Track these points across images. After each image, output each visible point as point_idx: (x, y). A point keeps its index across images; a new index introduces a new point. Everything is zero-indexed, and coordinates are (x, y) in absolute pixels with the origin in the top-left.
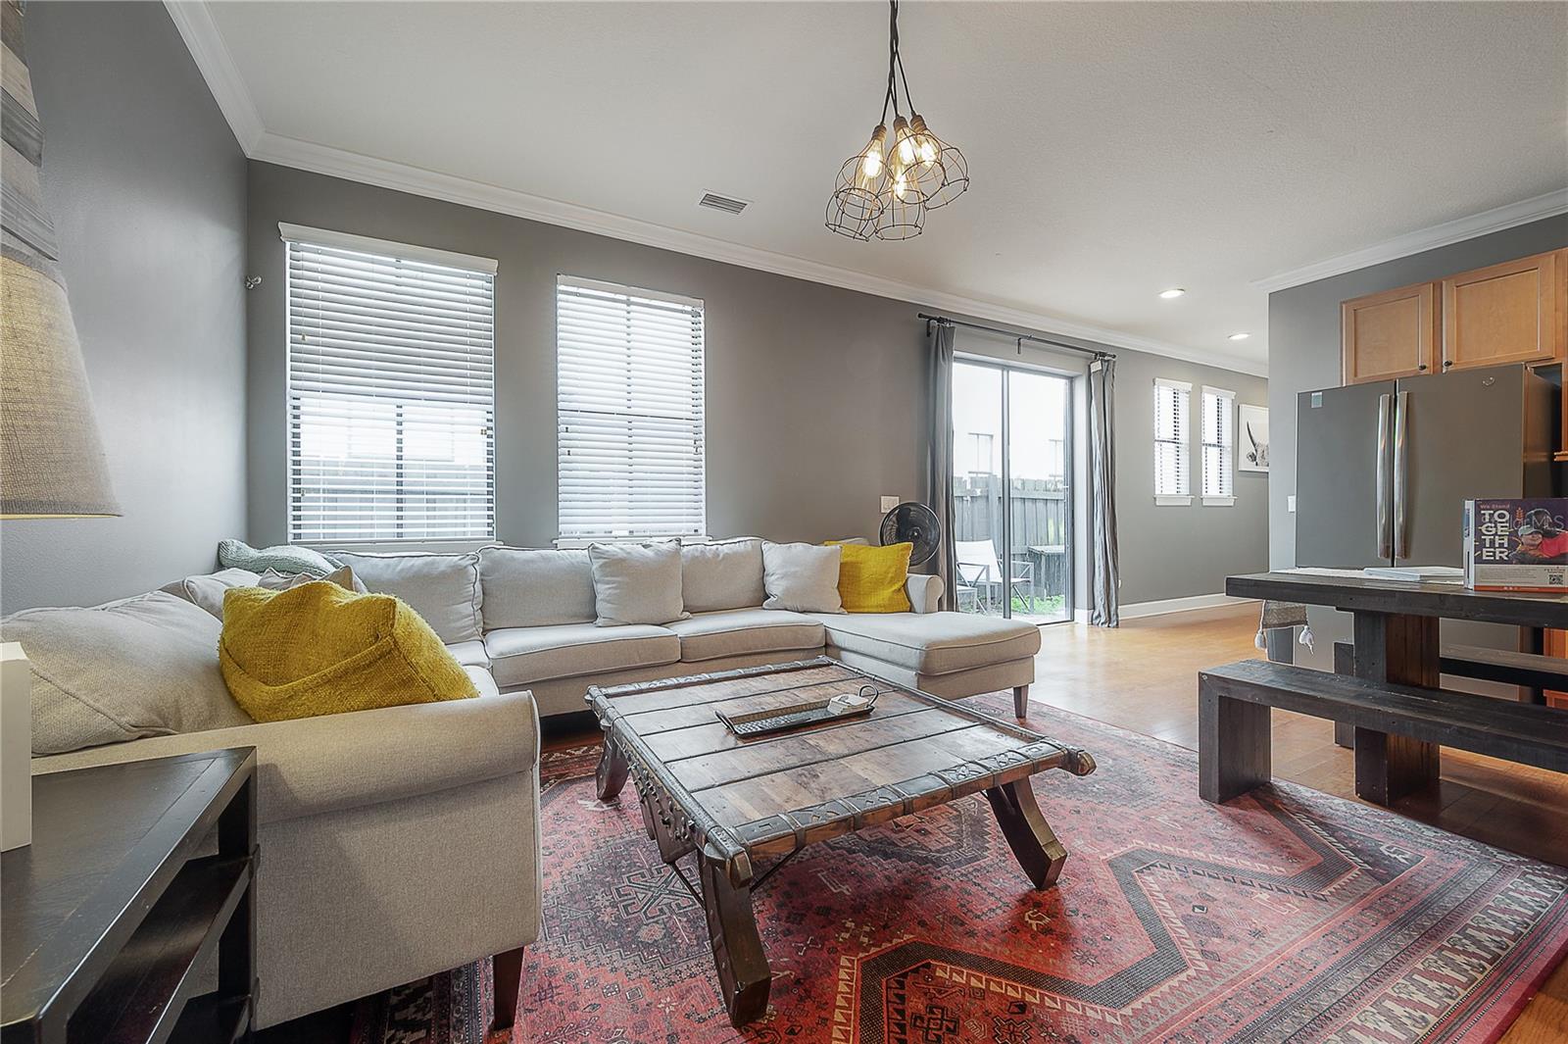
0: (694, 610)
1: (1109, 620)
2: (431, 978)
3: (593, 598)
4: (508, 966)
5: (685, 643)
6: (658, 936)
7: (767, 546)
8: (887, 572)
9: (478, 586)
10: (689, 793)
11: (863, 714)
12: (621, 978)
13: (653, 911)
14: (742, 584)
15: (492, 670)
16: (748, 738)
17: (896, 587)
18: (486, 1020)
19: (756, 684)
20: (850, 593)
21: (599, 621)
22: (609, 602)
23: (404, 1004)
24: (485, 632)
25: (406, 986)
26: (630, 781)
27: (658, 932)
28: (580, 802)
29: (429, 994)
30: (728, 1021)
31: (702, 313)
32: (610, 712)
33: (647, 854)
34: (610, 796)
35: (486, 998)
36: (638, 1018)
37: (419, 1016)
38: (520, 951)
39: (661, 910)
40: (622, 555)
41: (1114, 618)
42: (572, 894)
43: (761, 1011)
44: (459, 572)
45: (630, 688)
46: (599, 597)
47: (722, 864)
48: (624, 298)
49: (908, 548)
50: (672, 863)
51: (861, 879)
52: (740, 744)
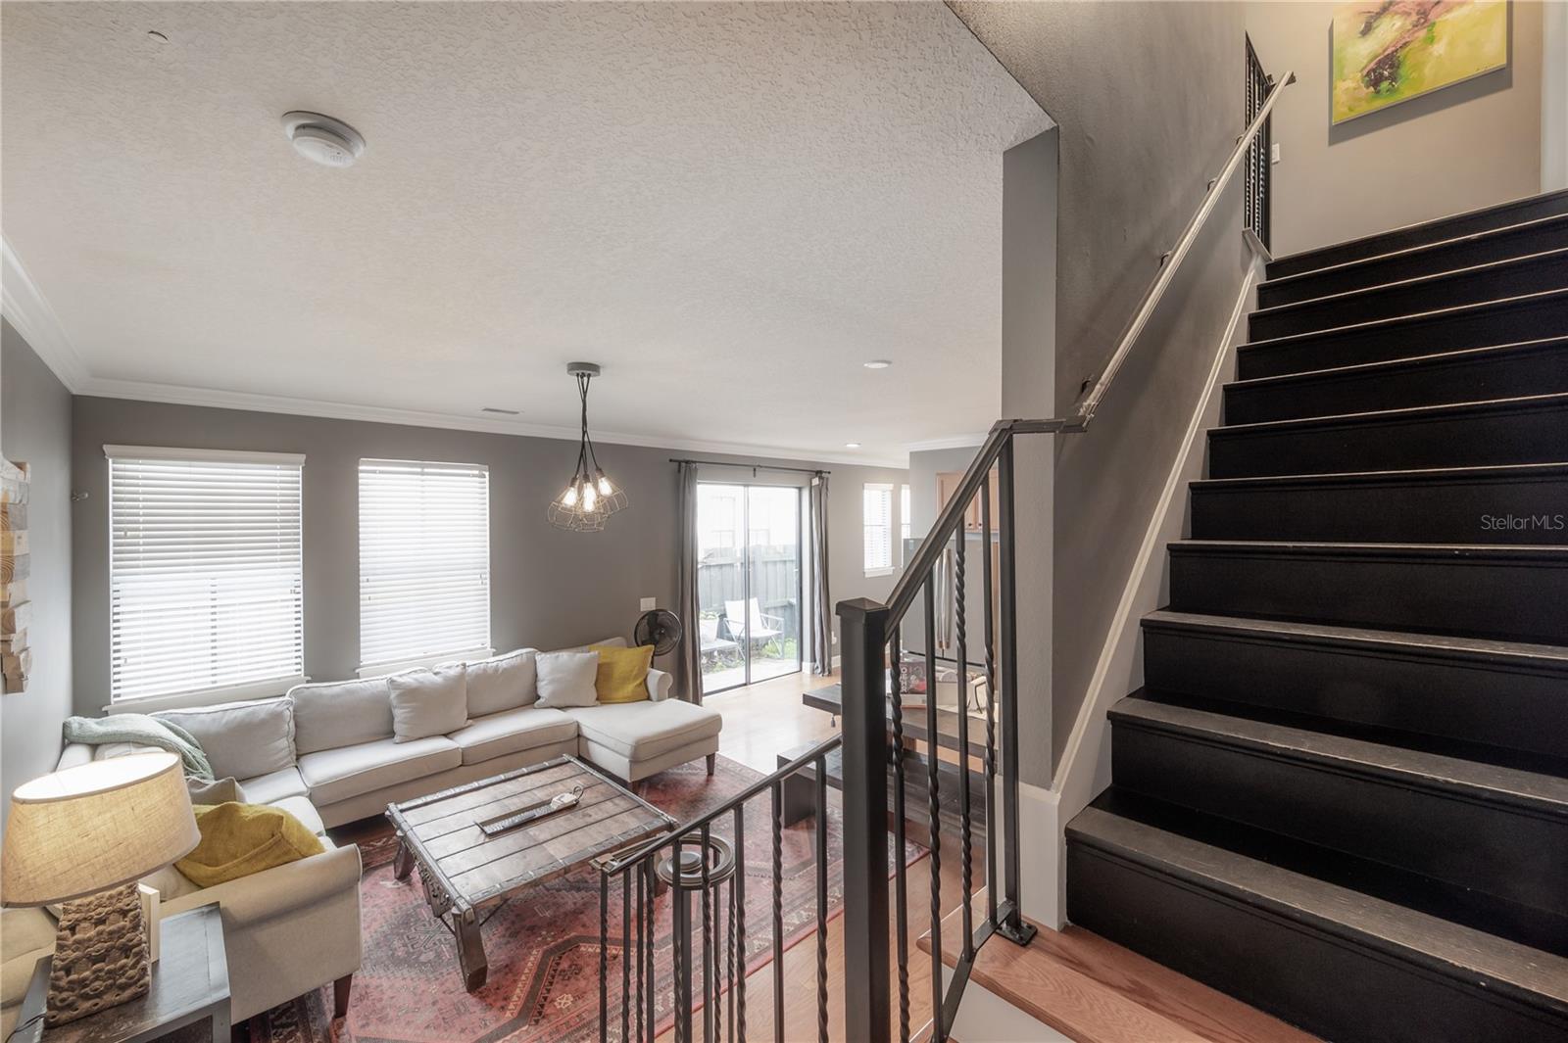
0: (476, 717)
1: (823, 671)
2: (292, 1001)
3: (392, 719)
4: (343, 986)
5: (465, 752)
6: (432, 957)
7: (541, 658)
8: (632, 671)
9: (292, 724)
10: (448, 879)
11: (570, 808)
12: (409, 981)
13: (430, 944)
14: (518, 690)
15: (310, 797)
16: (493, 835)
17: (638, 682)
18: (330, 1016)
19: (510, 787)
20: (604, 689)
21: (397, 738)
22: (405, 723)
23: (279, 1017)
24: (298, 757)
25: (277, 1008)
26: (416, 868)
27: (431, 955)
28: (381, 883)
29: (294, 1010)
30: (465, 989)
31: (487, 474)
32: (403, 826)
33: (426, 913)
34: (404, 876)
35: (329, 1006)
36: (417, 998)
37: (289, 1021)
38: (350, 976)
39: (435, 944)
40: (415, 684)
41: (826, 669)
42: (378, 944)
43: (482, 981)
44: (277, 716)
45: (419, 801)
46: (396, 720)
47: (460, 915)
48: (419, 470)
49: (650, 650)
50: (440, 916)
51: (558, 905)
52: (487, 840)
